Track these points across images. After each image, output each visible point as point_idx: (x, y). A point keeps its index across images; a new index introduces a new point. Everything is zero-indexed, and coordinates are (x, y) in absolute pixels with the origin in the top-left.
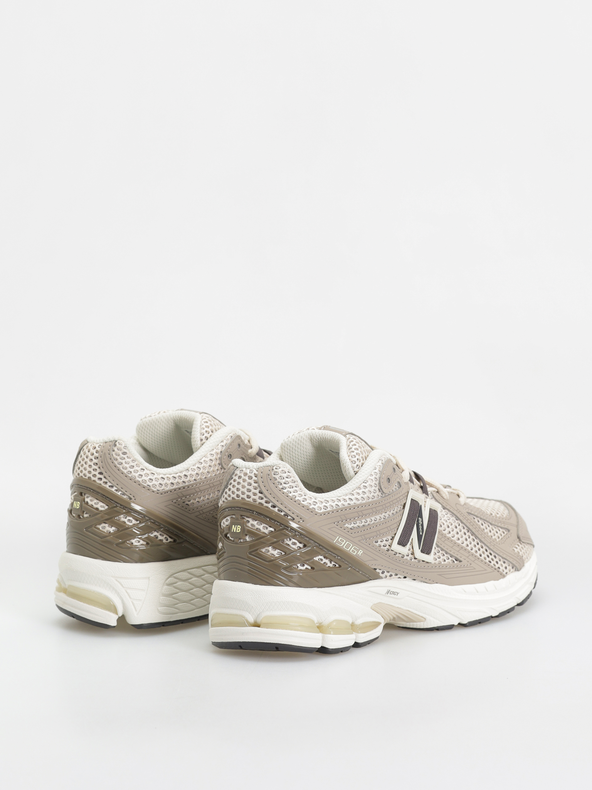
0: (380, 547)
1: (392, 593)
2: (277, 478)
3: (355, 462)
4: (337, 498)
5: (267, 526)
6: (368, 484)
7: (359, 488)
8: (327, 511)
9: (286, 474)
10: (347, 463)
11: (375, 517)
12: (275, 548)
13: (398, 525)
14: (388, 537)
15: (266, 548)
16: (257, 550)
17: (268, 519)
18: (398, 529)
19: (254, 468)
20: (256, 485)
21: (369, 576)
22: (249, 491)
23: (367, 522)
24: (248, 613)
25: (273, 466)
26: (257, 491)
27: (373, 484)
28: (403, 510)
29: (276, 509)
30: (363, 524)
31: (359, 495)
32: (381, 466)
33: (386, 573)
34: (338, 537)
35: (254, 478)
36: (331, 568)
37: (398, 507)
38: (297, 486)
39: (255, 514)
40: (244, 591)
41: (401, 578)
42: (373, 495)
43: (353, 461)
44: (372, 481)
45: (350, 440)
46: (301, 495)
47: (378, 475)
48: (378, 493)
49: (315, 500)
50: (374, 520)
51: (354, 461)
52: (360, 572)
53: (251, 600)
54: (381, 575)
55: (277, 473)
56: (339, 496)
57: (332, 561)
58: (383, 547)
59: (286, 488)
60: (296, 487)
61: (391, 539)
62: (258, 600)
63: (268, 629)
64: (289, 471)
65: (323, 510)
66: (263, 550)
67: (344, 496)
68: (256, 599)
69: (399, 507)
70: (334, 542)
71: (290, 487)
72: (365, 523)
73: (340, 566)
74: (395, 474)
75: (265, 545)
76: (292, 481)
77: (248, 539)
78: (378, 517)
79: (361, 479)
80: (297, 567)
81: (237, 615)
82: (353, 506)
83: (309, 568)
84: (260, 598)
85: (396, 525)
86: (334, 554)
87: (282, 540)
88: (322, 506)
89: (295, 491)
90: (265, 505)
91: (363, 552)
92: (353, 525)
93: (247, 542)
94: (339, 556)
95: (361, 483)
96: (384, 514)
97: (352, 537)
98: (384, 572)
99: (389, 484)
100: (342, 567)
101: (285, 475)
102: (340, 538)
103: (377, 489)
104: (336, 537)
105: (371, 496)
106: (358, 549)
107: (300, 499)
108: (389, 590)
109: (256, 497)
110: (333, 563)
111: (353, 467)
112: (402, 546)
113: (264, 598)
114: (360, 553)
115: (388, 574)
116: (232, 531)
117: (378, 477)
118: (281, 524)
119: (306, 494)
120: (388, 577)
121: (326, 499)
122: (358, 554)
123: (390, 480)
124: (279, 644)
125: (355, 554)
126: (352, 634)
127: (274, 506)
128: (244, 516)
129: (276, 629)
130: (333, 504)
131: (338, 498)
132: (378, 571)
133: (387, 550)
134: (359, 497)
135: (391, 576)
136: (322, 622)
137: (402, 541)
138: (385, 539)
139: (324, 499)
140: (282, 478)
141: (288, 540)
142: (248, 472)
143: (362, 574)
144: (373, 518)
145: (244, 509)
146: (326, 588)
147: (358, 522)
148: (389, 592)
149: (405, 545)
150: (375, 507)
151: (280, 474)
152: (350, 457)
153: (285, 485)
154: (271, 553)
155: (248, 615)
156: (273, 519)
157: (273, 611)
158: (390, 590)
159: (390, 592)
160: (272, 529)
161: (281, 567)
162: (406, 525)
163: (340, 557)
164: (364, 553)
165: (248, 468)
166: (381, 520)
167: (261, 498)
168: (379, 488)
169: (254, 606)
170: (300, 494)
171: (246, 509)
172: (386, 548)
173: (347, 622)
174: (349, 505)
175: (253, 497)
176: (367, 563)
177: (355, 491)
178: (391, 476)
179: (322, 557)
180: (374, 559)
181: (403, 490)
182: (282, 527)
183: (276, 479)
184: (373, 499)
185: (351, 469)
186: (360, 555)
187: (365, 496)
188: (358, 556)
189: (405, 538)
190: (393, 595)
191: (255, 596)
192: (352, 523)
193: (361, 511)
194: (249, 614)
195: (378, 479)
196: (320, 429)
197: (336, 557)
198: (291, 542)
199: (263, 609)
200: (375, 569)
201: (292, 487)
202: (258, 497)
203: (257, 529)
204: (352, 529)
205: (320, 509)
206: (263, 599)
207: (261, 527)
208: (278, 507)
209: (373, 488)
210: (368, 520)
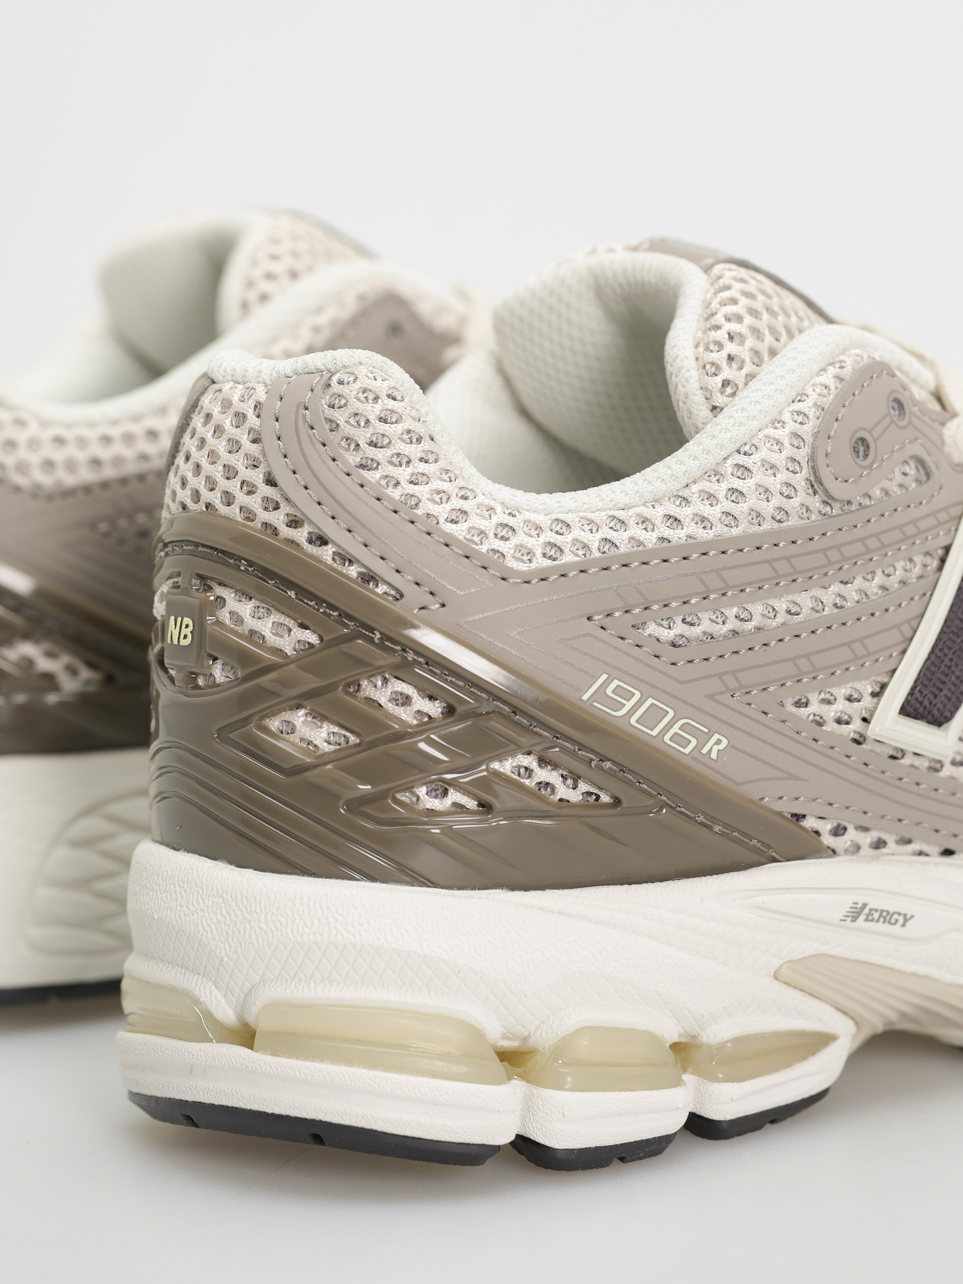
0: (820, 724)
1: (876, 915)
2: (342, 423)
3: (718, 368)
4: (611, 513)
5: (291, 623)
6: (756, 457)
7: (717, 474)
8: (557, 567)
9: (378, 407)
10: (683, 371)
11: (791, 597)
12: (319, 716)
13: (908, 633)
14: (859, 686)
15: (287, 715)
16: (247, 720)
17: (292, 594)
18: (904, 652)
19: (260, 379)
20: (254, 449)
21: (763, 844)
22: (230, 472)
23: (750, 620)
24: (210, 984)
25: (333, 370)
26: (257, 477)
27: (780, 459)
28: (938, 575)
29: (327, 553)
30: (729, 626)
31: (711, 505)
32: (832, 387)
33: (852, 834)
34: (604, 676)
35: (253, 421)
36: (575, 806)
37: (911, 560)
38: (431, 458)
39: (246, 571)
40: (196, 893)
41: (927, 855)
42: (778, 504)
43: (708, 367)
44: (776, 448)
45: (721, 282)
46: (442, 496)
47: (810, 424)
48: (802, 496)
49: (510, 518)
50: (783, 612)
51: (713, 364)
52: (717, 828)
53: (215, 932)
54: (827, 840)
55: (343, 402)
56: (621, 506)
57: (580, 778)
58: (836, 725)
59: (378, 464)
60: (426, 462)
61: (874, 695)
62: (242, 932)
63: (277, 1059)
64: (396, 393)
65: (541, 562)
66: (274, 724)
67: (644, 505)
68: (235, 929)
69: (918, 559)
70: (585, 698)
71: (395, 460)
72: (739, 623)
73: (617, 802)
74: (902, 423)
75: (278, 704)
76: (405, 437)
77: (219, 673)
78: (805, 600)
79: (728, 435)
80: (414, 799)
81: (172, 990)
82: (680, 547)
83: (471, 804)
84: (248, 926)
85: (895, 637)
86: (583, 747)
87: (348, 685)
88: (536, 544)
89: (419, 477)
90: (286, 532)
91: (730, 746)
92: (679, 628)
93: (219, 685)
94: (609, 760)
95: (725, 453)
96: (835, 588)
97: (676, 680)
98: (845, 829)
99: (867, 462)
100: (625, 804)
101: (373, 411)
102: (616, 683)
103: (800, 480)
104: (593, 676)
105: (767, 509)
106: (706, 731)
107: (434, 509)
108: (859, 906)
109: (254, 503)
110: (583, 787)
111: (707, 389)
112: (929, 722)
113: (262, 925)
114: (716, 745)
115: (865, 840)
116: (169, 642)
117: (807, 430)
118: (343, 614)
119: (469, 494)
120: (866, 850)
121: (560, 516)
122: (704, 751)
123: (868, 447)
124: (321, 1121)
125: (687, 751)
126: (677, 1083)
127: (322, 540)
128: (213, 579)
129: (306, 1058)
130: (586, 537)
131: (618, 514)
132: (810, 823)
133: (857, 737)
134: (713, 512)
135: (879, 844)
136: (529, 1035)
137: (926, 703)
138: (841, 692)
139: (555, 516)
140: (362, 424)
141: (379, 683)
142: (236, 398)
143: (723, 834)
144: (781, 605)
145: (209, 551)
146: (549, 893)
147: (705, 616)
148: (859, 913)
149: (943, 719)
150: (788, 558)
151: (356, 405)
152: (701, 349)
153: (371, 452)
154: (302, 735)
155: (211, 992)
156: (312, 596)
157: (300, 981)
158: (865, 905)
159: (866, 911)
160: (313, 638)
161: (338, 797)
162: (945, 637)
163: (614, 762)
164: (733, 747)
165: (240, 380)
166: (825, 613)
167: (274, 505)
168: (812, 478)
169: (226, 959)
170: (438, 492)
171: (215, 549)
172: (850, 730)
173: (652, 1038)
174: (666, 544)
175: (241, 498)
176: (753, 792)
177: (695, 488)
178: (876, 433)
179: (530, 761)
180: (786, 776)
181: (943, 492)
182: (347, 626)
183: (338, 425)
184: (780, 521)
185: (698, 398)
186: (714, 755)
187: (741, 509)
188: (706, 760)
189: (941, 690)
190: (881, 927)
191: (229, 914)
192: (678, 620)
193: (717, 571)
194: (215, 991)
195: (809, 439)
196: (635, 249)
197: (592, 760)
198: (389, 693)
199: (264, 972)
200: (798, 817)
201: (405, 461)
202: (259, 500)
203: (252, 632)
204: (680, 646)
205: (526, 558)
206: (258, 930)
207: (266, 627)
208: (337, 545)
209: (779, 476)
210: (757, 609)
